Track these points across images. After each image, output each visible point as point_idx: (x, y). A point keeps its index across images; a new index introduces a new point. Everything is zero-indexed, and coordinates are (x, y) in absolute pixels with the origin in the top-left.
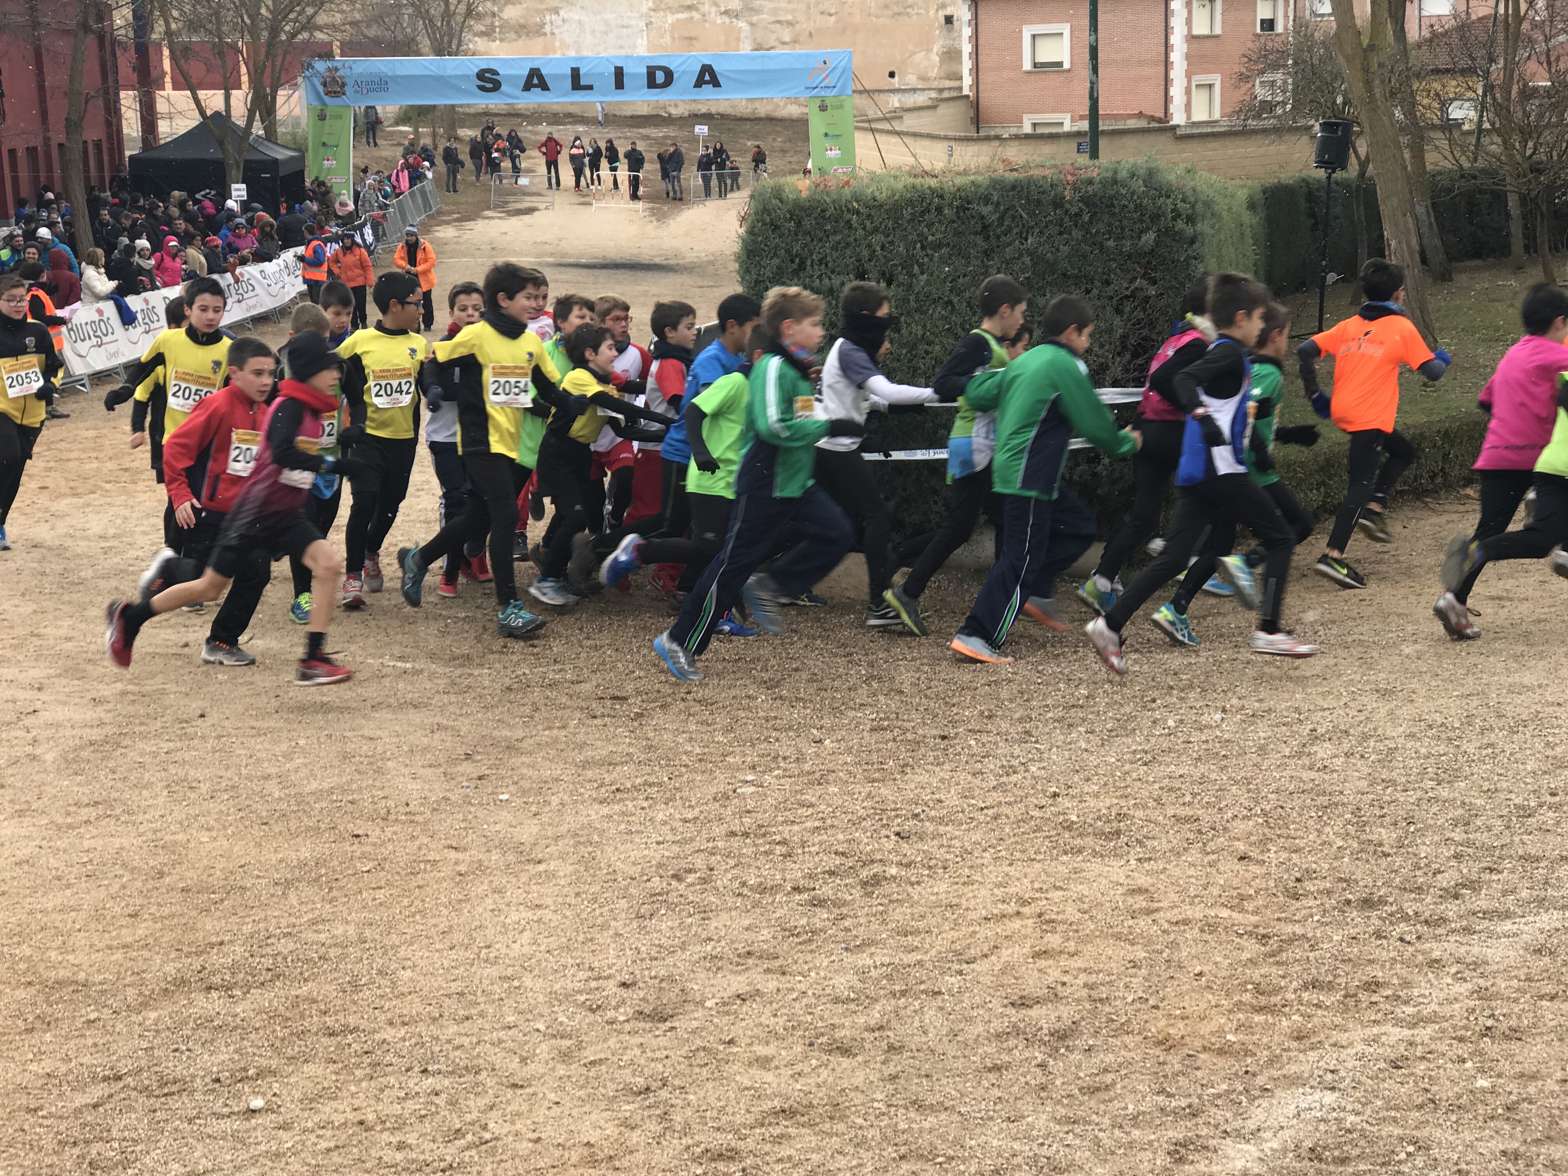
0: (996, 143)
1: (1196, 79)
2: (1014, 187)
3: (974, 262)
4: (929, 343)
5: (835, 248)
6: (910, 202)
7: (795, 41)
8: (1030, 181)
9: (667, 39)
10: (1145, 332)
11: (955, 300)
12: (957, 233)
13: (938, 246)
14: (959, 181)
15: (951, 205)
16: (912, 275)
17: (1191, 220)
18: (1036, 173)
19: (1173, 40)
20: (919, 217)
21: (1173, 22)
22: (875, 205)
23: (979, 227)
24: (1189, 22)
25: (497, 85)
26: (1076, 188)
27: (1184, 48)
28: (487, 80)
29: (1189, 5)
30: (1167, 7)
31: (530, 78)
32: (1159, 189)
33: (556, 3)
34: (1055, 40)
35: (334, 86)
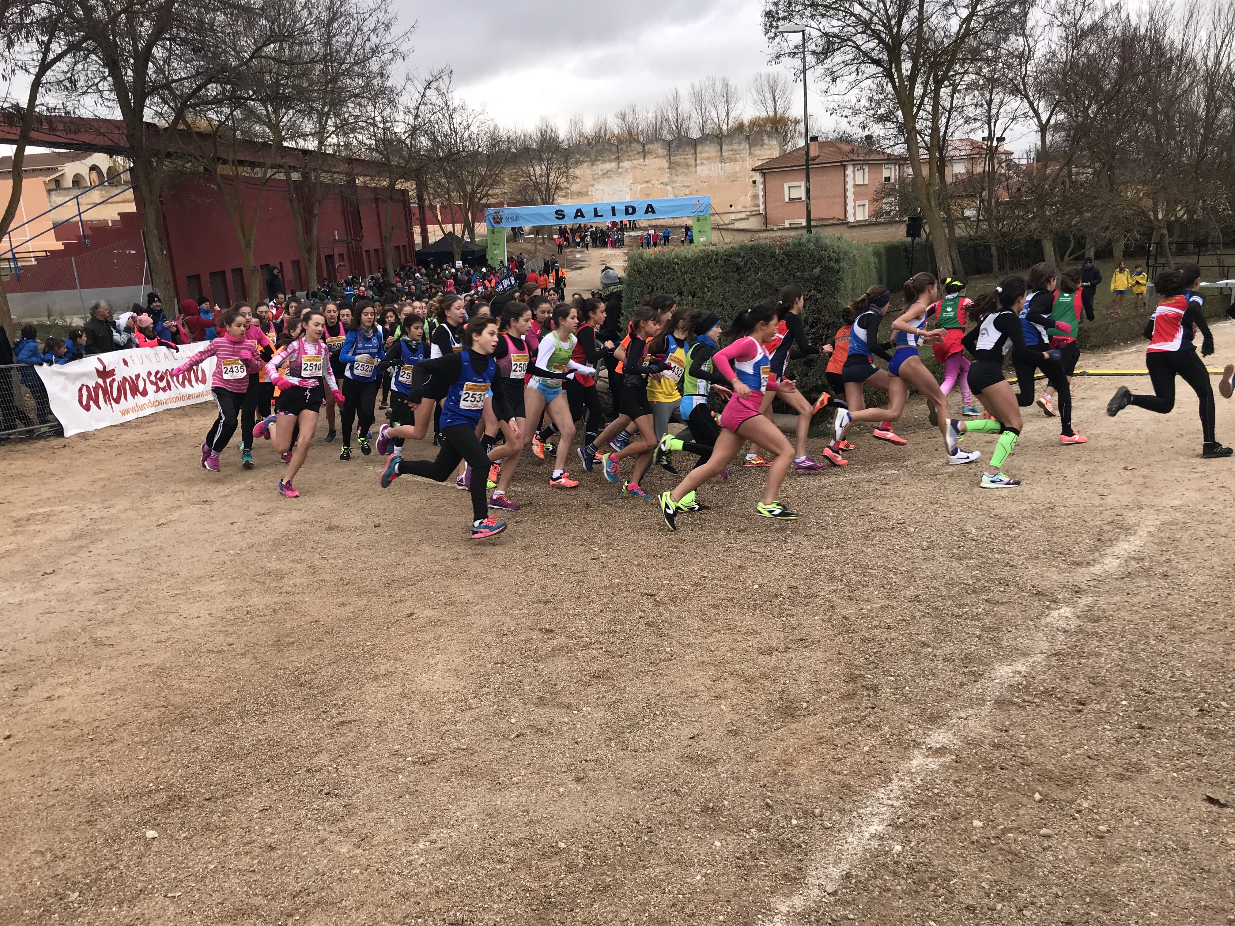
1: (858, 203)
2: (751, 249)
3: (733, 285)
5: (667, 281)
6: (703, 258)
7: (691, 194)
8: (759, 246)
9: (639, 195)
10: (816, 316)
11: (724, 303)
12: (724, 272)
13: (716, 278)
14: (726, 247)
15: (721, 259)
16: (704, 293)
17: (837, 261)
18: (762, 242)
19: (847, 187)
20: (707, 265)
21: (847, 179)
22: (686, 260)
23: (735, 269)
24: (854, 179)
25: (564, 216)
26: (781, 248)
27: (852, 190)
28: (560, 214)
29: (854, 172)
30: (845, 173)
31: (577, 213)
32: (821, 247)
33: (593, 182)
34: (799, 188)
35: (498, 220)
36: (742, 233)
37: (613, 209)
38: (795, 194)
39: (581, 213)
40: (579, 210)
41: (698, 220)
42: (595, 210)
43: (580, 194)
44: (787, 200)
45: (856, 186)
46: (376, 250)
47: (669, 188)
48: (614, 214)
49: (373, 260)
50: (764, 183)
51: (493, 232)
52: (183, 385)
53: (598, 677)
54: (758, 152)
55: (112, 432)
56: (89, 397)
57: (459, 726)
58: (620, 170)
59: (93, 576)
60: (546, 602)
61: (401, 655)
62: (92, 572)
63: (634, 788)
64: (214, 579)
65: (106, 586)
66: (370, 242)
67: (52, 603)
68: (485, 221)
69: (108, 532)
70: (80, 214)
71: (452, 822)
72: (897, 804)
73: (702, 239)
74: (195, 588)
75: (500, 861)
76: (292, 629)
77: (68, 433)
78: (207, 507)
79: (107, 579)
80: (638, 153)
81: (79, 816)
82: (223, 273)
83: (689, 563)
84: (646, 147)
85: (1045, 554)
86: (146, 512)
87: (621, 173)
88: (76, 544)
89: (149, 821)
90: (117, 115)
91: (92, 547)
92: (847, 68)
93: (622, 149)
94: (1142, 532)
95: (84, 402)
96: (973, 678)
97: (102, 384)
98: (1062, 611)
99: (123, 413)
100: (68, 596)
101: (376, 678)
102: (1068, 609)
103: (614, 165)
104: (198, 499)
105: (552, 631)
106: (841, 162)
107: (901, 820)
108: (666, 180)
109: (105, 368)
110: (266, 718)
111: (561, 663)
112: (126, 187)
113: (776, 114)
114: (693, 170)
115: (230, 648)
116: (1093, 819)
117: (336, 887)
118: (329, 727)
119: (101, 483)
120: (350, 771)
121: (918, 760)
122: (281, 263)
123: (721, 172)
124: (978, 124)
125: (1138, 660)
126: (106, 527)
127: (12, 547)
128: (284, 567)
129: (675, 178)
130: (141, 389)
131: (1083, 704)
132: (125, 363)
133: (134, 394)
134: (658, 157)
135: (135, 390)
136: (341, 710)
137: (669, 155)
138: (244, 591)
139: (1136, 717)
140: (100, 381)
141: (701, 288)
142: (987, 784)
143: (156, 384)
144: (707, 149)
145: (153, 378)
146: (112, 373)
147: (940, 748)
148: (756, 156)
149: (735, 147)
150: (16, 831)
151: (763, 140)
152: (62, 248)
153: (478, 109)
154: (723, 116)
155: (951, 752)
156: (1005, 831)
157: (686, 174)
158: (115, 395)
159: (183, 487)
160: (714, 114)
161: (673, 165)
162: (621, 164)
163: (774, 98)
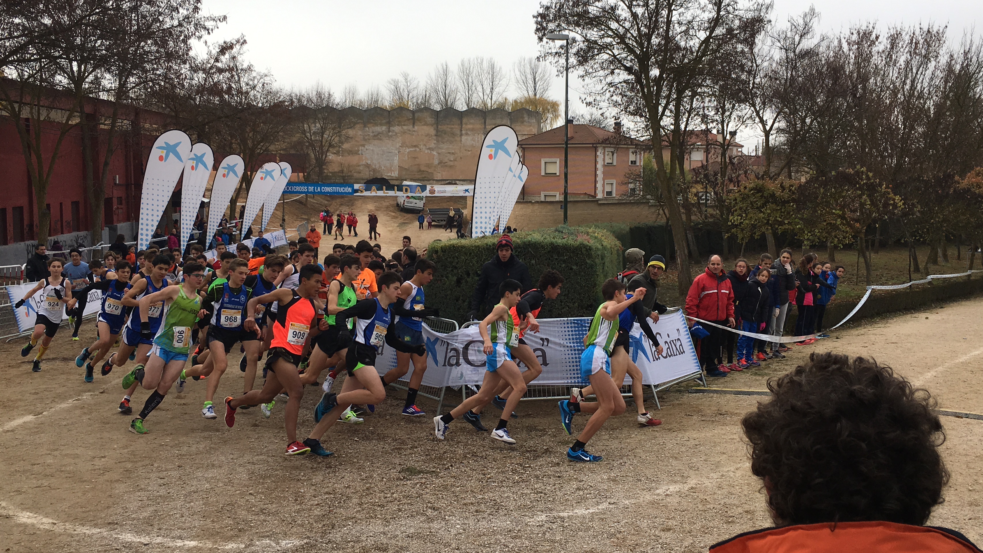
0: (530, 204)
1: (606, 181)
7: (455, 160)
9: (406, 158)
19: (598, 166)
21: (598, 160)
24: (604, 159)
27: (602, 169)
29: (604, 154)
30: (596, 154)
33: (364, 143)
34: (554, 164)
38: (551, 169)
43: (351, 152)
44: (543, 174)
45: (604, 166)
47: (435, 153)
50: (524, 157)
54: (518, 128)
58: (390, 134)
80: (409, 120)
84: (416, 115)
87: (391, 136)
93: (393, 115)
103: (384, 128)
106: (593, 144)
108: (433, 145)
113: (535, 95)
114: (458, 139)
129: (442, 145)
134: (426, 124)
137: (437, 123)
144: (472, 121)
149: (498, 121)
151: (523, 118)
153: (263, 71)
154: (488, 91)
157: (451, 142)
160: (479, 88)
161: (439, 133)
162: (392, 128)
163: (535, 80)
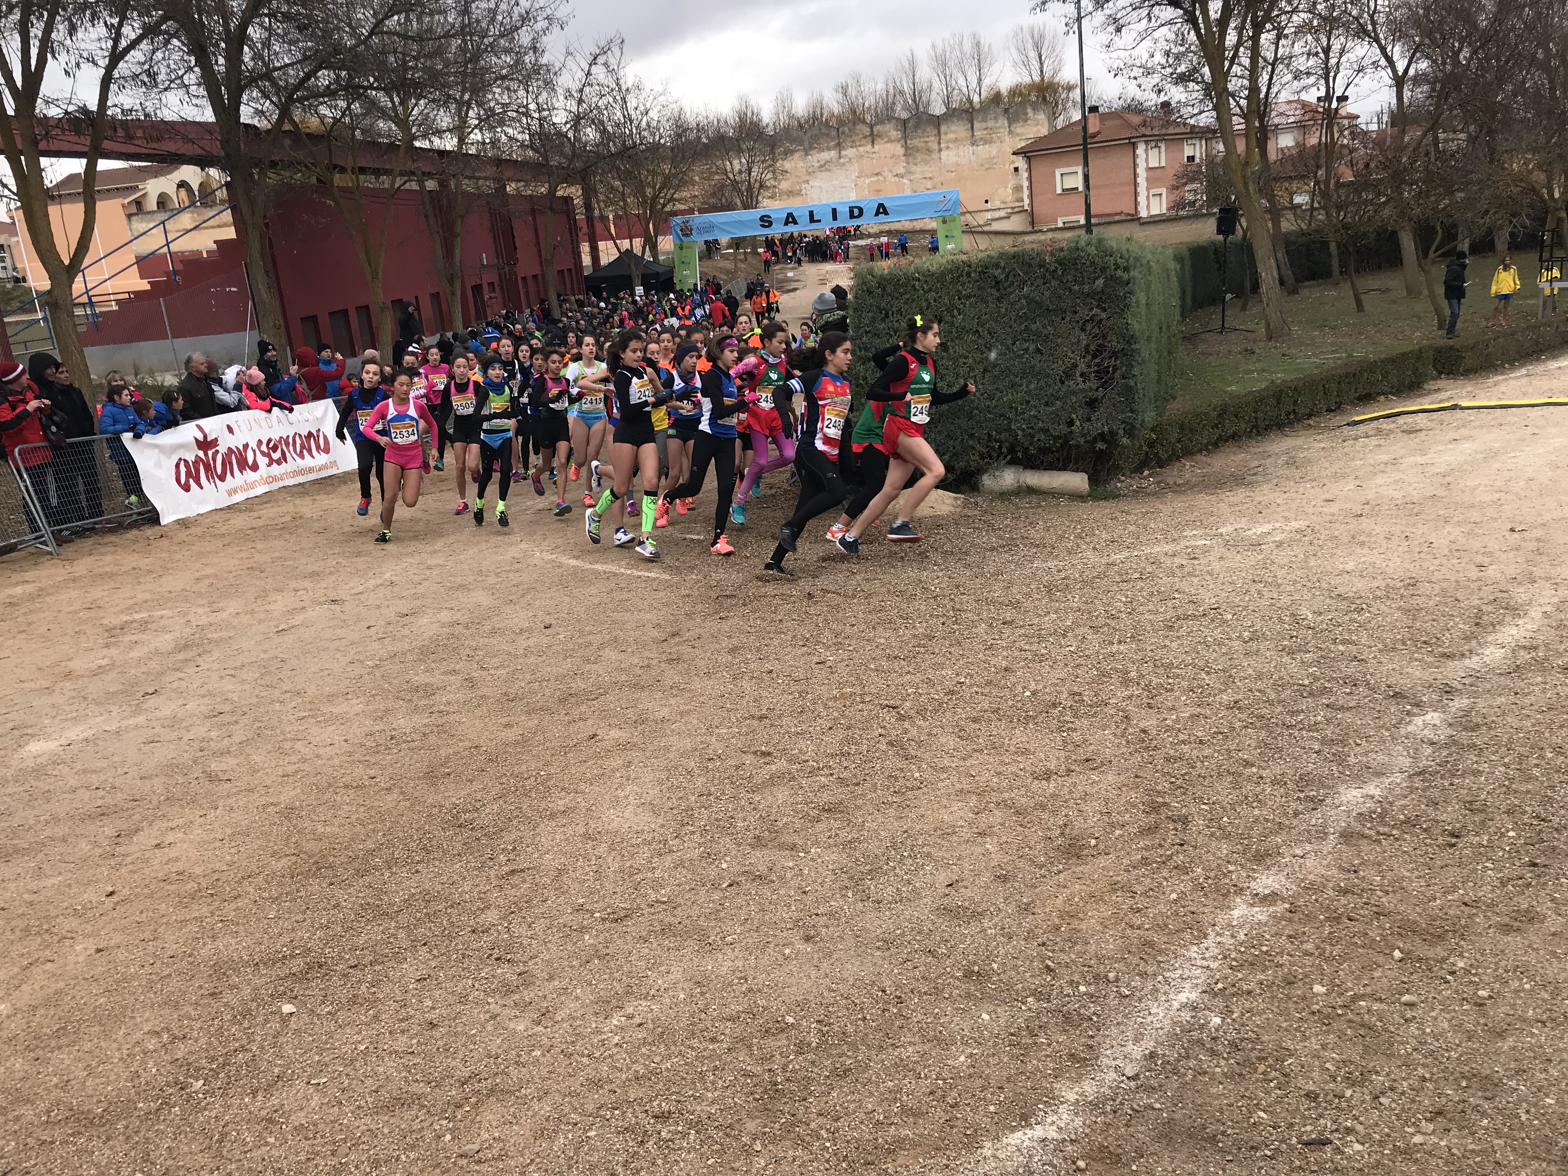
1: (1152, 192)
2: (1014, 257)
3: (991, 305)
4: (965, 358)
5: (906, 303)
6: (950, 271)
7: (934, 188)
8: (1024, 253)
9: (866, 192)
10: (1100, 342)
11: (980, 330)
12: (980, 288)
13: (968, 297)
14: (981, 255)
15: (975, 271)
16: (953, 316)
17: (1126, 269)
18: (1028, 247)
19: (1138, 171)
20: (956, 280)
21: (1138, 161)
22: (929, 274)
23: (993, 283)
24: (1147, 160)
25: (770, 224)
26: (1052, 254)
27: (1145, 175)
28: (766, 221)
29: (1146, 151)
30: (1134, 153)
31: (787, 218)
32: (1105, 252)
33: (807, 178)
34: (1074, 176)
35: (687, 231)
36: (1002, 237)
37: (834, 211)
38: (1070, 183)
39: (793, 217)
40: (790, 215)
41: (944, 222)
42: (811, 213)
43: (791, 193)
44: (1059, 191)
45: (1149, 169)
46: (535, 277)
47: (905, 181)
48: (835, 218)
49: (532, 289)
50: (1030, 170)
51: (681, 248)
52: (302, 456)
53: (829, 810)
54: (1019, 130)
55: (217, 517)
56: (189, 474)
57: (658, 873)
58: (842, 160)
59: (204, 696)
60: (761, 718)
61: (582, 786)
62: (203, 691)
63: (878, 948)
64: (349, 697)
65: (219, 708)
66: (527, 266)
67: (156, 731)
68: (671, 234)
69: (218, 642)
70: (168, 244)
71: (652, 993)
72: (1214, 965)
73: (949, 247)
74: (327, 709)
75: (713, 1040)
76: (448, 757)
77: (165, 520)
78: (337, 608)
79: (219, 700)
80: (865, 137)
81: (201, 987)
82: (345, 312)
83: (941, 666)
84: (875, 129)
85: (1404, 644)
86: (263, 616)
87: (844, 164)
88: (181, 656)
89: (285, 993)
90: (208, 115)
91: (200, 661)
92: (1135, 14)
93: (843, 133)
94: (1535, 613)
95: (183, 481)
96: (1311, 805)
97: (203, 457)
98: (1428, 717)
99: (231, 492)
100: (173, 722)
101: (553, 816)
102: (1436, 715)
103: (833, 154)
104: (325, 599)
105: (769, 754)
106: (1130, 138)
107: (1220, 986)
108: (901, 171)
109: (205, 436)
110: (420, 867)
111: (782, 794)
112: (222, 208)
113: (1043, 80)
114: (935, 156)
115: (372, 782)
116: (1471, 982)
117: (513, 1071)
118: (497, 876)
119: (207, 582)
120: (524, 931)
121: (1240, 910)
122: (416, 297)
123: (973, 158)
124: (1312, 79)
125: (1529, 779)
126: (215, 636)
127: (105, 662)
128: (435, 680)
129: (914, 168)
130: (250, 462)
131: (1457, 837)
132: (230, 430)
133: (241, 470)
134: (890, 141)
135: (243, 464)
136: (512, 856)
137: (905, 138)
138: (387, 711)
139: (1527, 852)
140: (201, 454)
141: (950, 311)
142: (1331, 940)
143: (268, 455)
144: (954, 128)
145: (264, 448)
146: (214, 443)
147: (1269, 895)
148: (1018, 135)
149: (991, 124)
150: (125, 1008)
151: (1026, 114)
152: (148, 287)
153: (658, 88)
154: (974, 84)
155: (1283, 900)
156: (1355, 998)
157: (927, 162)
158: (219, 472)
159: (307, 584)
160: (962, 82)
161: (910, 151)
162: (843, 153)
163: (1040, 57)
